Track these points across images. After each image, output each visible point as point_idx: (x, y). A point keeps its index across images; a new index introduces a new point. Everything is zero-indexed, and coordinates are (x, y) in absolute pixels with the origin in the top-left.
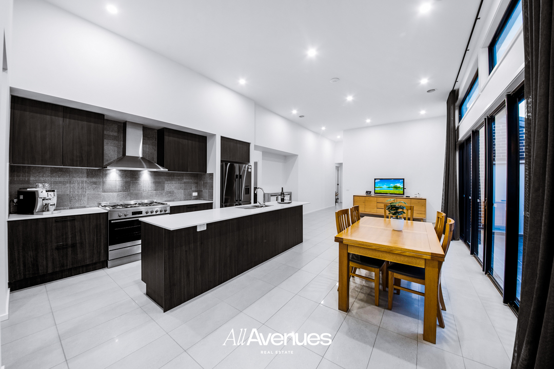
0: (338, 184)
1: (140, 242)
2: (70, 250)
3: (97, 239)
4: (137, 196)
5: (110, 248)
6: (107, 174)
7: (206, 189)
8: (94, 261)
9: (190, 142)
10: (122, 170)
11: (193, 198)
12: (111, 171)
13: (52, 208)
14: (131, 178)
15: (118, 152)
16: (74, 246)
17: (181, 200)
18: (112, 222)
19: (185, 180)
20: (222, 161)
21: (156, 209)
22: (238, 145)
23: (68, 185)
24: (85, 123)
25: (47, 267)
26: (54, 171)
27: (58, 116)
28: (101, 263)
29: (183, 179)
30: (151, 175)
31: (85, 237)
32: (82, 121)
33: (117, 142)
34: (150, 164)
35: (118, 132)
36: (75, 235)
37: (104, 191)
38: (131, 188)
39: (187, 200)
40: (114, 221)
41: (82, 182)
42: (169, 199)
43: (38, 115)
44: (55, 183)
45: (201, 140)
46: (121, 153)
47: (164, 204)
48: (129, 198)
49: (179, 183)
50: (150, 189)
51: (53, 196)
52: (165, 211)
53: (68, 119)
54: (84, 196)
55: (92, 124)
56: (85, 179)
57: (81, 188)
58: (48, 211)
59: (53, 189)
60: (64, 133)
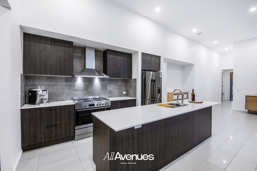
0: (222, 86)
1: (92, 124)
2: (54, 128)
3: (69, 121)
4: (92, 94)
5: (76, 128)
6: (76, 80)
7: (132, 90)
8: (67, 136)
9: (122, 58)
10: (84, 77)
11: (123, 95)
12: (78, 78)
13: (45, 101)
14: (89, 82)
15: (82, 66)
16: (56, 125)
17: (116, 97)
18: (77, 111)
19: (119, 84)
20: (142, 70)
21: (103, 103)
22: (153, 58)
23: (55, 87)
24: (63, 48)
25: (41, 138)
26: (48, 78)
27: (48, 44)
28: (71, 137)
29: (118, 83)
30: (100, 81)
31: (62, 120)
32: (61, 46)
33: (81, 60)
34: (99, 73)
35: (82, 54)
36: (57, 118)
37: (74, 91)
38: (89, 89)
39: (120, 96)
40: (79, 111)
41: (63, 85)
42: (110, 96)
43: (37, 44)
44: (49, 85)
45: (128, 56)
46: (83, 67)
47: (107, 99)
48: (88, 95)
49: (115, 86)
50: (99, 89)
51: (45, 94)
52: (108, 104)
53: (53, 46)
54: (64, 93)
55: (67, 48)
56: (64, 83)
57: (62, 89)
58: (43, 103)
59: (46, 90)
60: (51, 54)
